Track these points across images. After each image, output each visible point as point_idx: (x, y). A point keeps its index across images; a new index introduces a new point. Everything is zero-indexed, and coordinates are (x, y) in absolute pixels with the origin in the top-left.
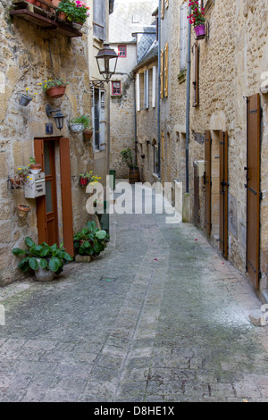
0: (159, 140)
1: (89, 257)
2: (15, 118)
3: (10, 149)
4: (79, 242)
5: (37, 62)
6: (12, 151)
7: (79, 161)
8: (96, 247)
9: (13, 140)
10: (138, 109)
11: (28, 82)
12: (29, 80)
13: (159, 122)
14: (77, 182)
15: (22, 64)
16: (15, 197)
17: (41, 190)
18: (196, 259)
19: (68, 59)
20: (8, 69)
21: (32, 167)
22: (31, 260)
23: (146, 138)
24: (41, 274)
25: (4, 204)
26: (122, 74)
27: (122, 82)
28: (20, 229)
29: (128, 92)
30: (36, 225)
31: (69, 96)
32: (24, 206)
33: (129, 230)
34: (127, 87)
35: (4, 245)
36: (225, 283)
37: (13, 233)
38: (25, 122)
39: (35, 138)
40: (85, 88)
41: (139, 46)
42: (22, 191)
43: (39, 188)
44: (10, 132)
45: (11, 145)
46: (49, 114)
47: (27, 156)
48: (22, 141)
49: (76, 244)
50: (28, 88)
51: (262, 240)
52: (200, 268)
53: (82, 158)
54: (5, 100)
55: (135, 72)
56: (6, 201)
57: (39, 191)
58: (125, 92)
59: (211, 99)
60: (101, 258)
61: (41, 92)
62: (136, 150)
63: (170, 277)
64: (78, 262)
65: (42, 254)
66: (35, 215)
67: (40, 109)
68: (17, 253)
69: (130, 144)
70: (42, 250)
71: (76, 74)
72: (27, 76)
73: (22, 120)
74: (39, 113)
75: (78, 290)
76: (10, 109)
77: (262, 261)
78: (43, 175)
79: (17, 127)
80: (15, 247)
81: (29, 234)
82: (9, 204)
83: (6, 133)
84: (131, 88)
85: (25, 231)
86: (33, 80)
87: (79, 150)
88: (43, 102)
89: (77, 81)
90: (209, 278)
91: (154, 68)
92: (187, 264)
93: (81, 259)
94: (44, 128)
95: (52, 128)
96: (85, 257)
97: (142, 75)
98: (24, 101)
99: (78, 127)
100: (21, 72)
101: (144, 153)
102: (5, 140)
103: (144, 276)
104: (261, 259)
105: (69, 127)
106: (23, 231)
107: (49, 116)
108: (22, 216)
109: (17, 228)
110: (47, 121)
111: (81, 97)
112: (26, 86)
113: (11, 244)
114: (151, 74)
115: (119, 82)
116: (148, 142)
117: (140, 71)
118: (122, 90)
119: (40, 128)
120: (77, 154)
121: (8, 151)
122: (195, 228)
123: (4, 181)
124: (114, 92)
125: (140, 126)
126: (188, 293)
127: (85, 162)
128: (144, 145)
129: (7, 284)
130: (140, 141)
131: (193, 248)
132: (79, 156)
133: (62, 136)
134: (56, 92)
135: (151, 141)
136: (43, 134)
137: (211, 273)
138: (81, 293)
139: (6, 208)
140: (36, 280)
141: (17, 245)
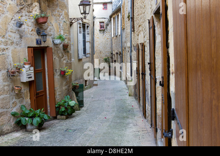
0: (122, 52)
1: (65, 117)
2: (13, 35)
3: (9, 53)
4: (59, 107)
5: (30, 3)
6: (10, 54)
7: (60, 61)
8: (69, 111)
9: (11, 48)
10: (113, 36)
11: (24, 14)
12: (24, 13)
13: (122, 42)
14: (59, 73)
15: (19, 3)
16: (13, 81)
17: (31, 77)
18: (128, 118)
19: (53, 3)
20: (8, 6)
21: (25, 64)
22: (23, 119)
23: (116, 51)
24: (29, 127)
25: (4, 86)
26: (105, 18)
27: (105, 22)
28: (17, 101)
29: (108, 27)
30: (29, 98)
31: (53, 24)
32: (18, 87)
33: (98, 100)
34: (107, 25)
35: (5, 110)
36: (139, 134)
37: (11, 103)
38: (21, 37)
39: (28, 47)
40: (65, 20)
41: (113, 4)
42: (18, 78)
43: (29, 76)
44: (9, 42)
45: (10, 51)
46: (39, 33)
47: (22, 57)
48: (18, 48)
49: (57, 109)
50: (23, 18)
51: (157, 108)
52: (128, 124)
53: (62, 59)
54: (5, 24)
55: (111, 17)
56: (6, 84)
57: (29, 78)
58: (106, 28)
59: (138, 26)
60: (74, 117)
61: (33, 20)
62: (112, 58)
63: (109, 129)
64: (59, 119)
65: (29, 116)
66: (29, 92)
67: (32, 30)
68: (14, 115)
69: (109, 55)
70: (29, 113)
71: (58, 11)
72: (22, 10)
73: (19, 36)
74: (31, 33)
75: (48, 137)
76: (9, 29)
77: (157, 122)
78: (32, 68)
79: (15, 40)
80: (13, 111)
81: (24, 103)
82: (8, 85)
83: (6, 43)
84: (109, 25)
85: (21, 102)
86: (27, 14)
87: (60, 55)
88: (35, 26)
89: (59, 16)
90: (131, 130)
91: (120, 14)
92: (122, 121)
93: (60, 118)
94: (35, 41)
95: (40, 42)
96: (63, 116)
97: (114, 18)
98: (18, 25)
99: (58, 41)
100: (18, 8)
101: (116, 59)
102: (5, 47)
103: (93, 128)
104: (157, 120)
105: (53, 41)
106: (20, 101)
107: (38, 35)
108: (17, 92)
109: (14, 100)
110: (37, 37)
111: (62, 25)
112: (22, 16)
113: (10, 109)
114: (118, 18)
115: (103, 22)
116: (117, 53)
117: (113, 17)
118: (105, 27)
119: (32, 41)
120: (59, 57)
121: (8, 54)
122: (134, 99)
123: (4, 72)
124: (101, 28)
125: (114, 45)
126: (114, 140)
127: (65, 62)
128: (116, 55)
129: (7, 133)
130: (114, 53)
131: (129, 111)
132: (60, 58)
133: (48, 47)
134: (41, 21)
135: (119, 53)
136: (34, 45)
137: (133, 127)
138: (49, 139)
139: (6, 88)
140: (27, 131)
141: (14, 110)
